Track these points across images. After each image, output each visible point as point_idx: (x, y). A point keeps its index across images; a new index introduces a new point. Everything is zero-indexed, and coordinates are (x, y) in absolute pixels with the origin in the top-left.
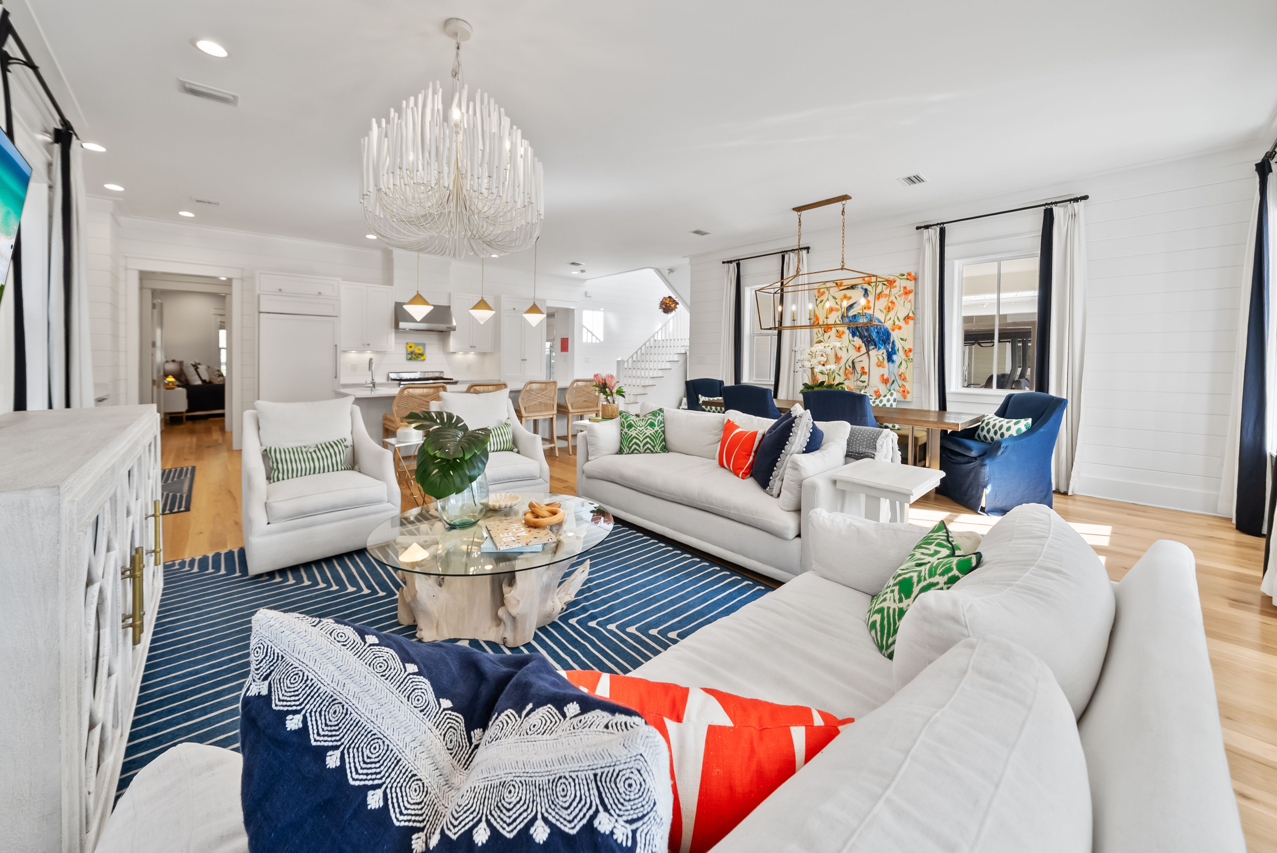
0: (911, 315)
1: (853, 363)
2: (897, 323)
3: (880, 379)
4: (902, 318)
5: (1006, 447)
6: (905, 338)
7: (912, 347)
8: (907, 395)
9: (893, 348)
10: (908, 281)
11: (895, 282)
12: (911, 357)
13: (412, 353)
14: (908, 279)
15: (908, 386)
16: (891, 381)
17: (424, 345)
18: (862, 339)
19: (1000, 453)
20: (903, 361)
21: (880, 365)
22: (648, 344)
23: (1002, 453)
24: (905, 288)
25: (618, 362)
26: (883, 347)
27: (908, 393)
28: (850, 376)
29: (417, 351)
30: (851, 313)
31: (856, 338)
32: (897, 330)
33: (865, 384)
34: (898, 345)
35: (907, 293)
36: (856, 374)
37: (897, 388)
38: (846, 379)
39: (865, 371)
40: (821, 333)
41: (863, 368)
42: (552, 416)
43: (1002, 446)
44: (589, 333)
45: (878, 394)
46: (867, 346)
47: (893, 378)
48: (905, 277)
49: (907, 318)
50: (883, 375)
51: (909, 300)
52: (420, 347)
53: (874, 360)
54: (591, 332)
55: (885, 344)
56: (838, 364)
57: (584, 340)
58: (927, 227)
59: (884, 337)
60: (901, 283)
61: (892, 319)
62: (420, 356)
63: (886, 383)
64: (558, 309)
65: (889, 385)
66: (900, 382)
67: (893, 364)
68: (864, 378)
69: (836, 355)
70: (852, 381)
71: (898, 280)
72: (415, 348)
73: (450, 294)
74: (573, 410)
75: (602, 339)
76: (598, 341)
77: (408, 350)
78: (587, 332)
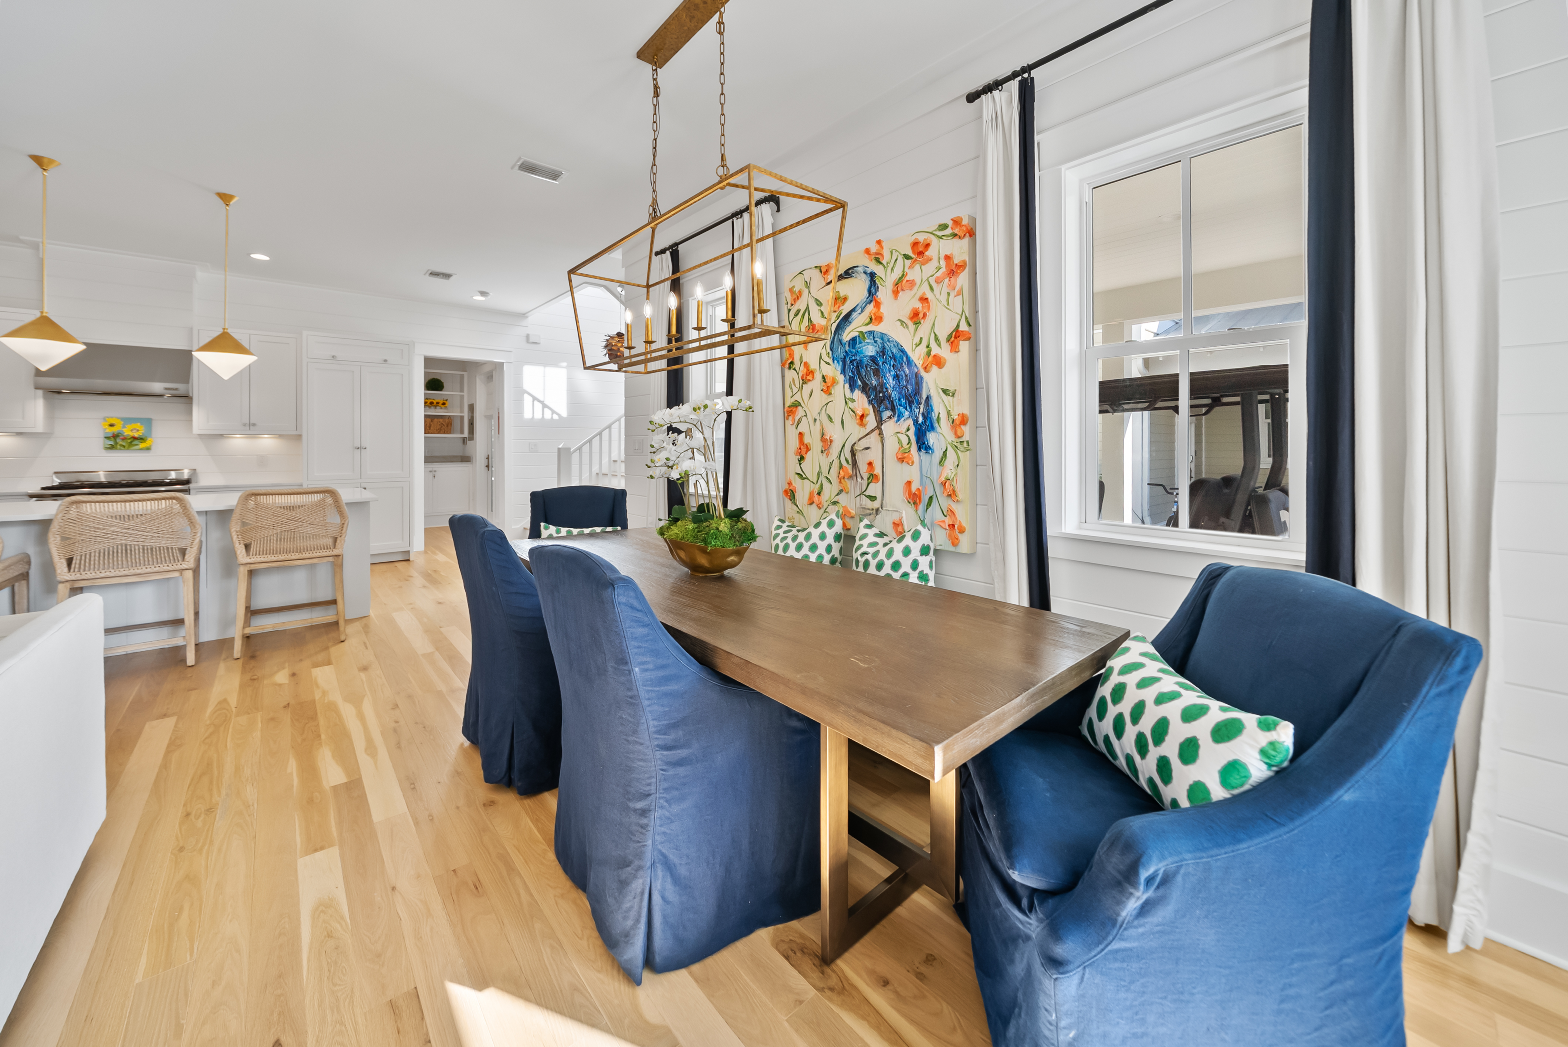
0: (964, 327)
1: (853, 453)
2: (935, 350)
3: (904, 494)
4: (943, 336)
5: (1166, 880)
6: (952, 389)
7: (966, 411)
8: (960, 536)
9: (927, 416)
10: (956, 240)
11: (927, 246)
12: (966, 438)
13: (115, 436)
14: (955, 235)
15: (962, 515)
16: (925, 499)
17: (148, 422)
18: (868, 396)
19: (1132, 905)
20: (950, 448)
21: (902, 459)
23: (1145, 909)
24: (948, 258)
26: (907, 413)
27: (962, 531)
28: (849, 484)
29: (128, 433)
30: (847, 335)
31: (858, 394)
32: (935, 368)
33: (876, 504)
34: (939, 407)
35: (954, 270)
36: (859, 480)
37: (939, 516)
38: (841, 491)
39: (875, 472)
40: (798, 385)
41: (870, 464)
42: (176, 575)
43: (1144, 874)
44: (536, 402)
45: (900, 529)
46: (878, 414)
47: (930, 493)
48: (948, 231)
49: (956, 336)
50: (909, 483)
51: (957, 288)
52: (137, 426)
53: (892, 446)
54: (542, 402)
55: (911, 403)
56: (827, 455)
57: (527, 414)
58: (989, 89)
59: (910, 387)
60: (940, 248)
61: (924, 343)
62: (136, 442)
63: (915, 503)
65: (921, 507)
66: (945, 502)
67: (928, 456)
68: (874, 489)
69: (823, 435)
70: (853, 497)
71: (934, 241)
72: (125, 427)
73: (191, 329)
74: (248, 557)
75: (564, 414)
76: (555, 417)
77: (107, 431)
78: (533, 401)
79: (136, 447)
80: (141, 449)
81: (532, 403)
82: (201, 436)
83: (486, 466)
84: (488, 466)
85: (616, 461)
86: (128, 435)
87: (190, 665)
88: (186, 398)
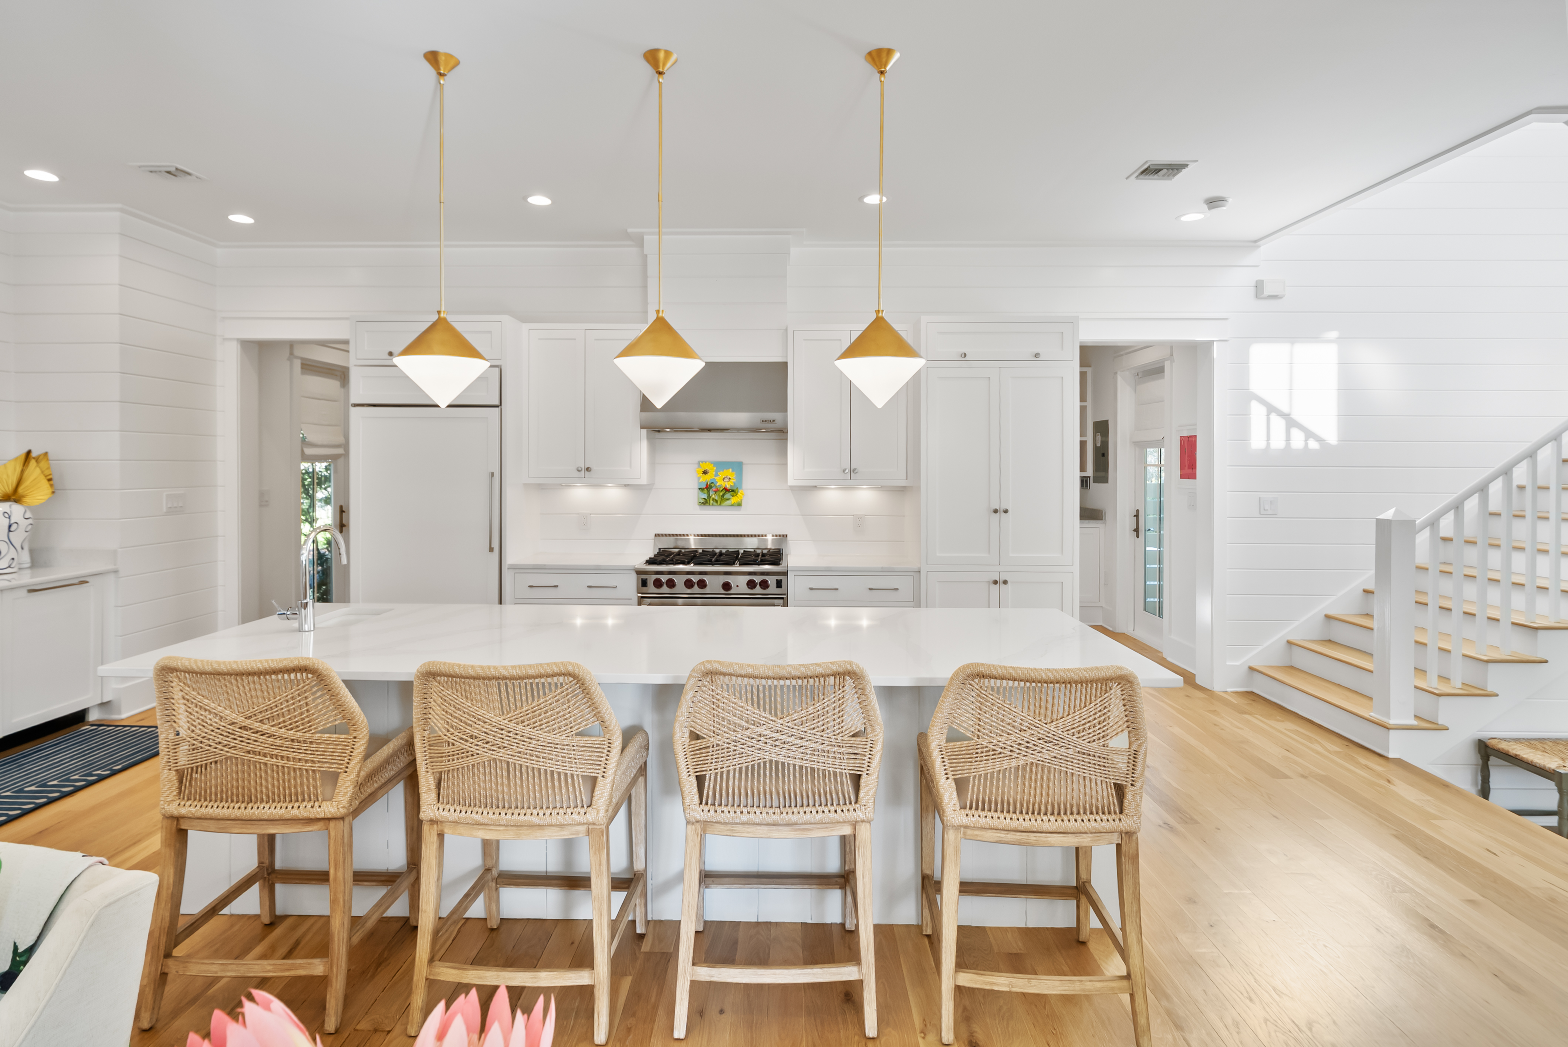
13: (708, 487)
17: (738, 467)
22: (1520, 475)
25: (1383, 527)
29: (721, 483)
42: (847, 831)
44: (1274, 417)
52: (729, 473)
54: (1285, 416)
57: (1257, 442)
62: (728, 495)
64: (1172, 347)
72: (718, 475)
73: (786, 330)
74: (963, 812)
75: (1332, 437)
76: (1313, 445)
77: (701, 480)
78: (1268, 415)
79: (728, 502)
80: (732, 505)
81: (1265, 417)
82: (793, 488)
83: (1135, 530)
84: (1137, 530)
85: (1451, 540)
86: (720, 485)
87: (871, 1036)
88: (782, 432)
